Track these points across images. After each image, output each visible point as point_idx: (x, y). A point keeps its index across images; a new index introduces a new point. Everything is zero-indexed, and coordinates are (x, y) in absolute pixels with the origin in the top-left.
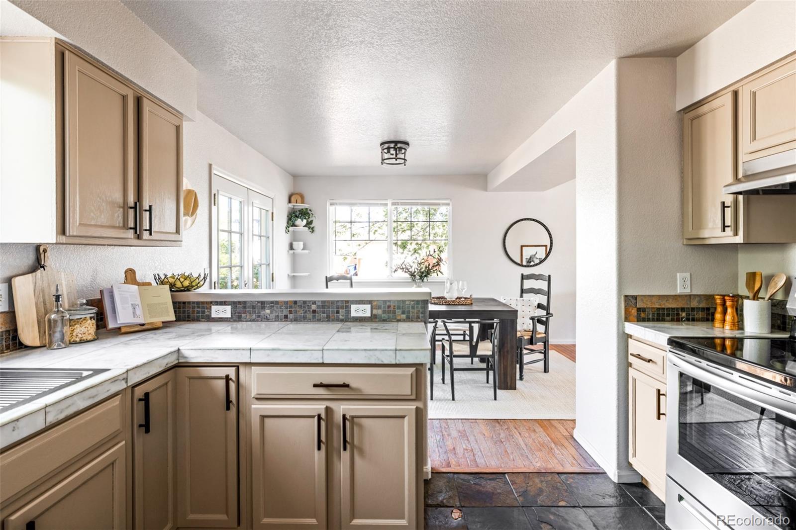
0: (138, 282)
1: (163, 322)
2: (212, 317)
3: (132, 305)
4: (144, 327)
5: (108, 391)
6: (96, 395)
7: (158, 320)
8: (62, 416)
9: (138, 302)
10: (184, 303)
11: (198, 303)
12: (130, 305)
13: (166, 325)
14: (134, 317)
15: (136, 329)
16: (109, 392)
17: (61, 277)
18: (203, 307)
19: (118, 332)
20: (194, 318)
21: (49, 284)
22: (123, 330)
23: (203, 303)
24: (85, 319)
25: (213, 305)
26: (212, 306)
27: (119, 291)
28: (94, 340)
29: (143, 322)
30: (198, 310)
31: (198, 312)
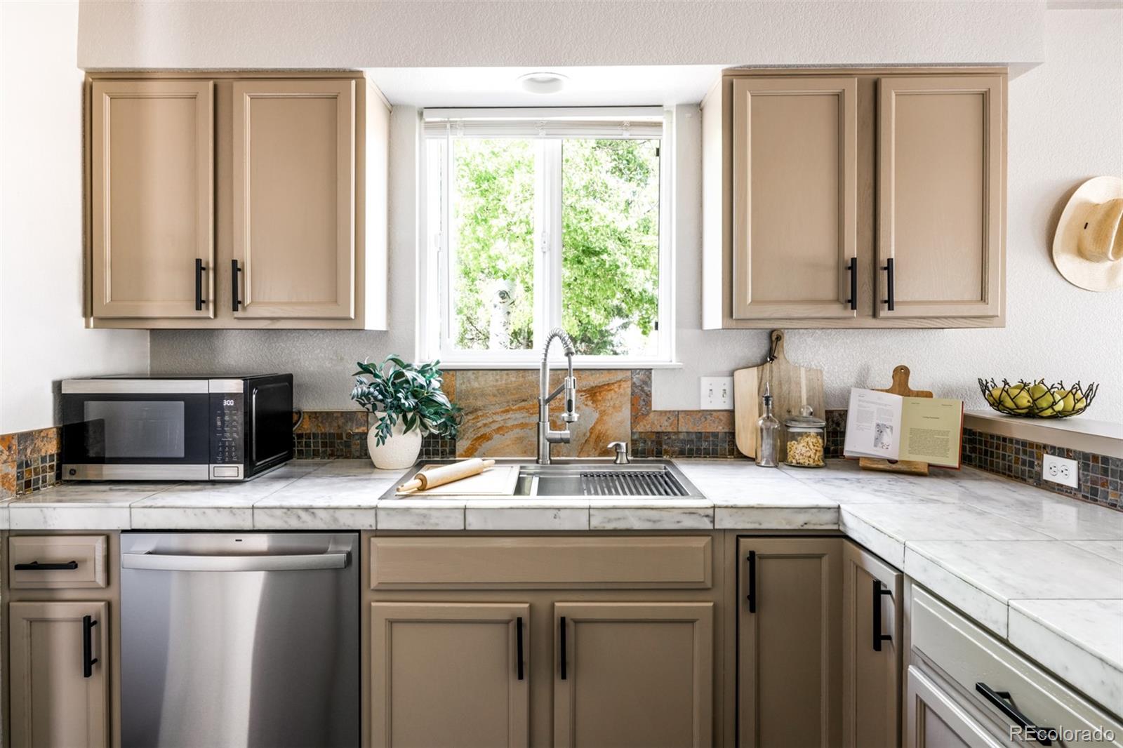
0: (909, 389)
1: (930, 465)
2: (1044, 478)
3: (878, 425)
4: (894, 466)
5: (678, 522)
6: (659, 521)
7: (922, 459)
8: (610, 526)
9: (896, 422)
10: (1004, 439)
11: (1024, 444)
12: (874, 425)
13: (936, 471)
14: (875, 446)
15: (881, 466)
16: (680, 524)
17: (800, 374)
18: (1032, 455)
19: (855, 464)
20: (1018, 473)
21: (780, 381)
22: (861, 463)
23: (1032, 445)
24: (808, 435)
25: (1047, 453)
26: (1045, 456)
27: (860, 401)
28: (817, 467)
29: (896, 458)
30: (1024, 457)
31: (1024, 463)
